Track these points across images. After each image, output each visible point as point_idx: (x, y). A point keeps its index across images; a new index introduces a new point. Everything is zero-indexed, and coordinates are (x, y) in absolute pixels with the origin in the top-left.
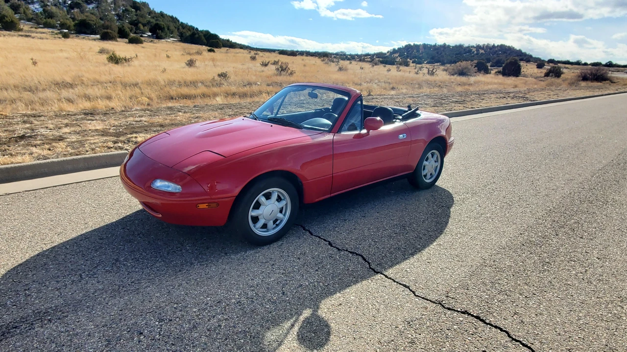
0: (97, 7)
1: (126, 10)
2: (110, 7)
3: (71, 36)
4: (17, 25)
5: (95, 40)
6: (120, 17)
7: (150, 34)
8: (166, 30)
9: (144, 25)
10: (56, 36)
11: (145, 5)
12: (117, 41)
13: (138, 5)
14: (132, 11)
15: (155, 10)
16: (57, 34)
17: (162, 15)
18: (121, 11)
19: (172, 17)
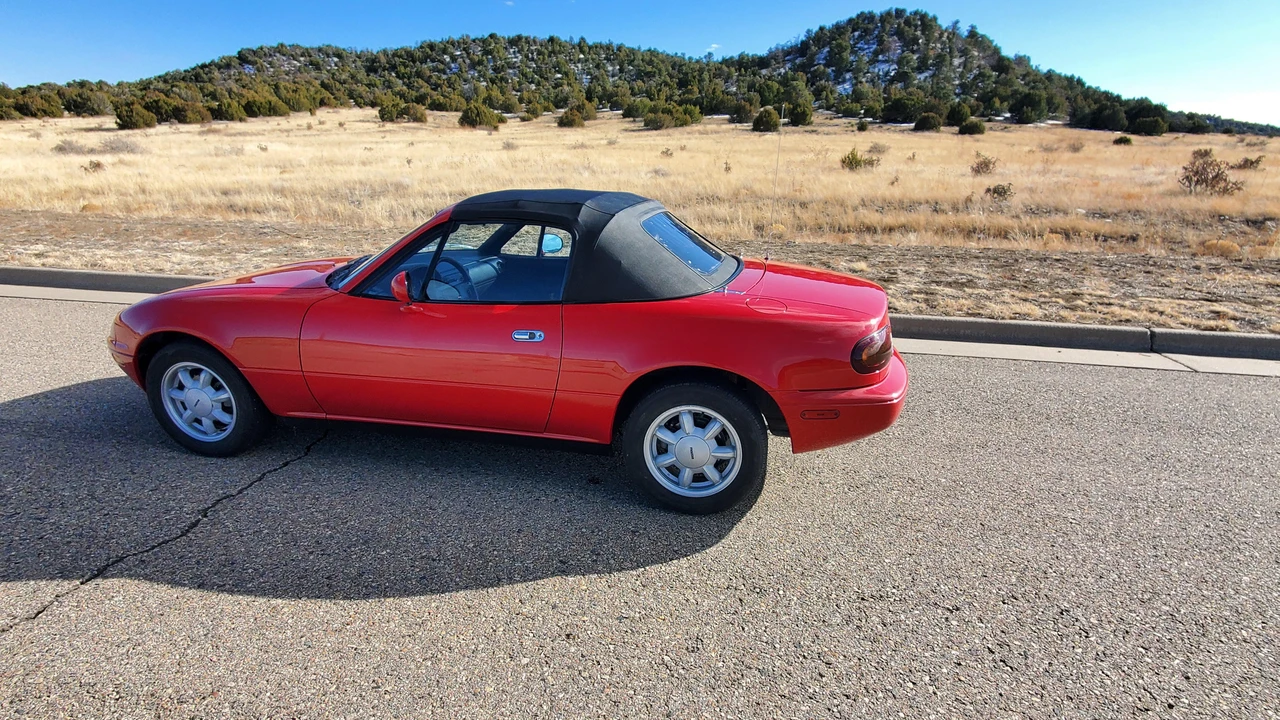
0: (933, 76)
1: (981, 75)
2: (955, 73)
3: (870, 127)
4: (808, 118)
5: (903, 131)
6: (965, 88)
7: (1008, 115)
8: (1044, 104)
9: (1003, 100)
10: (851, 128)
11: (1022, 61)
12: (938, 131)
13: (1006, 63)
14: (990, 76)
15: (1040, 68)
16: (852, 126)
17: (1050, 76)
18: (972, 77)
19: (1070, 80)
